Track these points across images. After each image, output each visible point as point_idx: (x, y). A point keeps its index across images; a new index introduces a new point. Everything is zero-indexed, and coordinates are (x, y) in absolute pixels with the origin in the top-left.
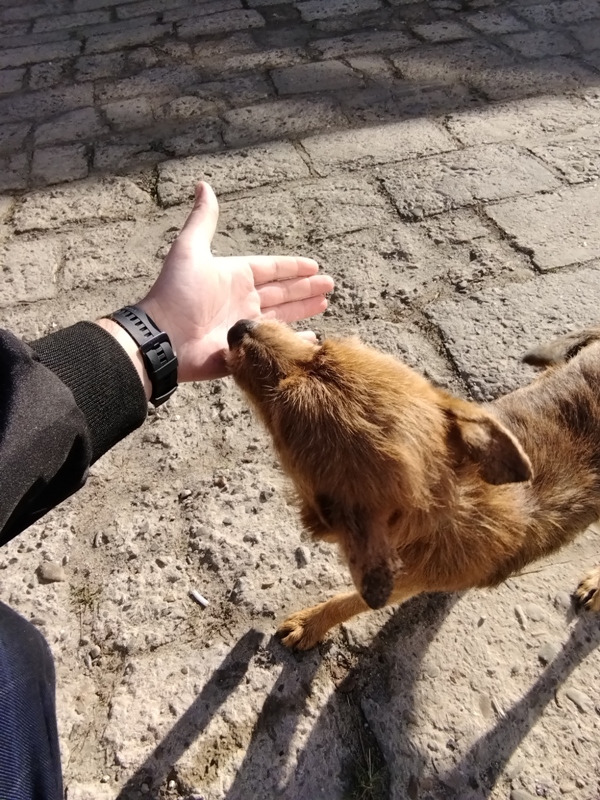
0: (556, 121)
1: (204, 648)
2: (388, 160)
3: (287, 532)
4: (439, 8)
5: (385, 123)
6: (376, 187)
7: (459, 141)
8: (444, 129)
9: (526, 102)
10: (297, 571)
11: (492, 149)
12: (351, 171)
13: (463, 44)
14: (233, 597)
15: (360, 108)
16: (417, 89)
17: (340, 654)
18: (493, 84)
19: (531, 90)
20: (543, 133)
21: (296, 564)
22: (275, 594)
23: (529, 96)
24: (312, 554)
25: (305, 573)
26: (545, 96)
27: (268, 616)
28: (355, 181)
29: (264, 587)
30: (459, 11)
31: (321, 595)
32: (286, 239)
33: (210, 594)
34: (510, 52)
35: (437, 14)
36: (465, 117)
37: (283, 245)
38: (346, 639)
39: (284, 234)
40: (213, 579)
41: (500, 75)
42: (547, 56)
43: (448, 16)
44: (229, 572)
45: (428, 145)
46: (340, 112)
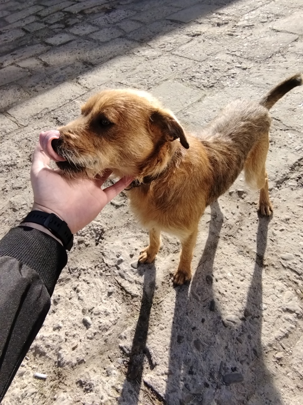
0: (126, 67)
1: (54, 402)
2: (56, 107)
3: (74, 314)
4: (54, 29)
5: (48, 90)
6: (55, 122)
7: (87, 88)
8: (78, 85)
9: (111, 62)
10: (87, 331)
11: (102, 87)
12: (39, 118)
13: (72, 43)
14: (59, 364)
15: (33, 86)
16: (58, 69)
17: (124, 361)
18: (92, 58)
19: (110, 56)
20: (123, 73)
21: (85, 328)
22: (81, 350)
23: (111, 59)
24: (92, 319)
25: (92, 330)
26: (117, 57)
27: (81, 363)
28: (43, 123)
29: (74, 349)
30: (64, 28)
31: (104, 336)
32: (17, 164)
33: (46, 370)
34: (95, 41)
35: (54, 32)
36: (85, 76)
37: (17, 168)
38: (124, 352)
39: (16, 162)
40: (44, 361)
41: (94, 52)
42: (112, 39)
43: (60, 31)
44: (52, 352)
45: (73, 94)
46: (23, 91)
